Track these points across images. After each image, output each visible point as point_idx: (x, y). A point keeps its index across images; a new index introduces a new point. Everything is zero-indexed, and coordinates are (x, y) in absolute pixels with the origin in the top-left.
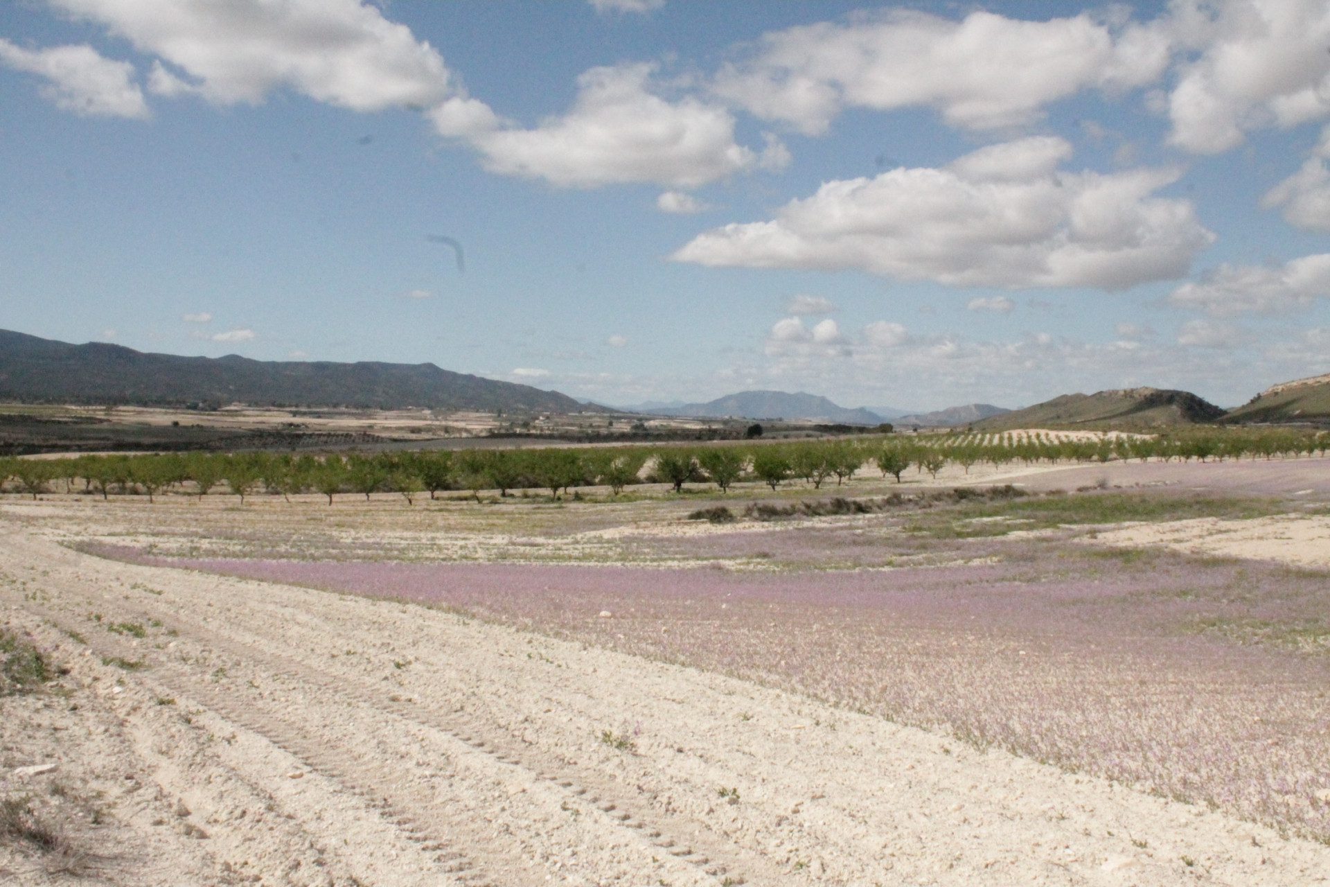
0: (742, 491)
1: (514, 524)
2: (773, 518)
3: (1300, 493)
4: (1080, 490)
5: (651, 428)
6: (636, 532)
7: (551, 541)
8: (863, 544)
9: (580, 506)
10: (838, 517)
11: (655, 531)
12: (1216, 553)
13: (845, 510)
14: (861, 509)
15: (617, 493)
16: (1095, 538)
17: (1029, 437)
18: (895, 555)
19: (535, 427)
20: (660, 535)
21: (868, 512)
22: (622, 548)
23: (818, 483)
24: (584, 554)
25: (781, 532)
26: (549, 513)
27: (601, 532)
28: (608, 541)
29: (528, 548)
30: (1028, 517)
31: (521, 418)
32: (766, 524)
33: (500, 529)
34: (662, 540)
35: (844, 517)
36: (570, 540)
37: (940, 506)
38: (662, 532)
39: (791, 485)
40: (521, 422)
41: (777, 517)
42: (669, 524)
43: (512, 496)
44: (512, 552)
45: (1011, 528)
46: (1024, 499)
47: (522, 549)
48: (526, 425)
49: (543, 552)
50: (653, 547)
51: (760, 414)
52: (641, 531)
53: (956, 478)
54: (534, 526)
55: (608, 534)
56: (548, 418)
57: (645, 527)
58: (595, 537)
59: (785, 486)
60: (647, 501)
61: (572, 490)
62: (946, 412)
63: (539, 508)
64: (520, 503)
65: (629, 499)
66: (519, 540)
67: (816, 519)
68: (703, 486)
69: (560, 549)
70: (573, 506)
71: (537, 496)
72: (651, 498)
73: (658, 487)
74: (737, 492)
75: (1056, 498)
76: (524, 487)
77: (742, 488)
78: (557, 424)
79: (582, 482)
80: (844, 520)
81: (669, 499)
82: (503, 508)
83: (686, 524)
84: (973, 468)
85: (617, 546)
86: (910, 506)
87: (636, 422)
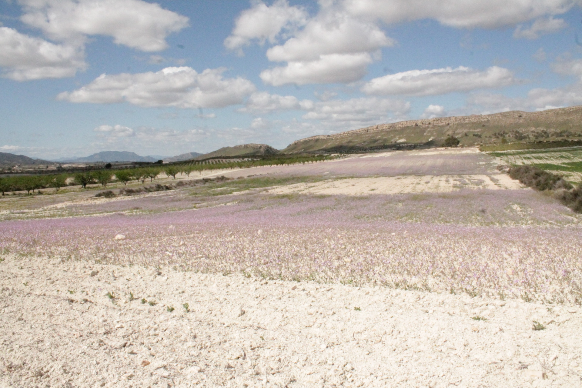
0: (112, 186)
1: (10, 205)
2: (132, 194)
3: (326, 173)
4: (249, 176)
5: (65, 168)
6: (73, 204)
7: (32, 211)
8: (177, 201)
9: (42, 197)
10: (159, 192)
11: (82, 203)
12: (317, 194)
13: (161, 189)
14: (168, 188)
15: (58, 190)
16: (268, 192)
17: (216, 162)
18: (193, 204)
19: (14, 170)
20: (84, 204)
21: (170, 189)
22: (68, 211)
23: (143, 181)
24: (51, 215)
25: (138, 199)
26: (28, 200)
27: (56, 205)
28: (60, 209)
29: (21, 214)
30: (236, 187)
31: (7, 167)
32: (130, 197)
33: (4, 208)
34: (86, 206)
35: (162, 192)
36: (41, 209)
37: (199, 185)
38: (86, 203)
39: (131, 183)
40: (7, 168)
41: (134, 193)
42: (87, 200)
43: (7, 195)
44: (13, 216)
45: (233, 191)
46: (229, 181)
47: (18, 215)
48: (10, 169)
49: (29, 215)
50: (83, 209)
51: (109, 160)
52: (75, 203)
53: (197, 176)
54: (21, 206)
55: (59, 206)
56: (19, 166)
57: (76, 202)
58: (53, 207)
59: (129, 183)
60: (72, 192)
61: (36, 191)
62: (180, 156)
63: (22, 198)
64: (12, 197)
65: (63, 192)
66: (15, 211)
67: (151, 193)
68: (95, 185)
69: (38, 214)
70: (39, 196)
71: (20, 194)
72: (74, 191)
73: (75, 187)
74: (110, 187)
75: (241, 180)
76: (13, 191)
77: (111, 185)
78: (24, 168)
79: (40, 187)
80: (162, 193)
81: (82, 191)
82: (4, 200)
83: (95, 199)
84: (202, 172)
85: (66, 210)
86: (187, 186)
87: (58, 165)
